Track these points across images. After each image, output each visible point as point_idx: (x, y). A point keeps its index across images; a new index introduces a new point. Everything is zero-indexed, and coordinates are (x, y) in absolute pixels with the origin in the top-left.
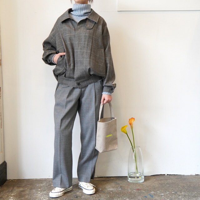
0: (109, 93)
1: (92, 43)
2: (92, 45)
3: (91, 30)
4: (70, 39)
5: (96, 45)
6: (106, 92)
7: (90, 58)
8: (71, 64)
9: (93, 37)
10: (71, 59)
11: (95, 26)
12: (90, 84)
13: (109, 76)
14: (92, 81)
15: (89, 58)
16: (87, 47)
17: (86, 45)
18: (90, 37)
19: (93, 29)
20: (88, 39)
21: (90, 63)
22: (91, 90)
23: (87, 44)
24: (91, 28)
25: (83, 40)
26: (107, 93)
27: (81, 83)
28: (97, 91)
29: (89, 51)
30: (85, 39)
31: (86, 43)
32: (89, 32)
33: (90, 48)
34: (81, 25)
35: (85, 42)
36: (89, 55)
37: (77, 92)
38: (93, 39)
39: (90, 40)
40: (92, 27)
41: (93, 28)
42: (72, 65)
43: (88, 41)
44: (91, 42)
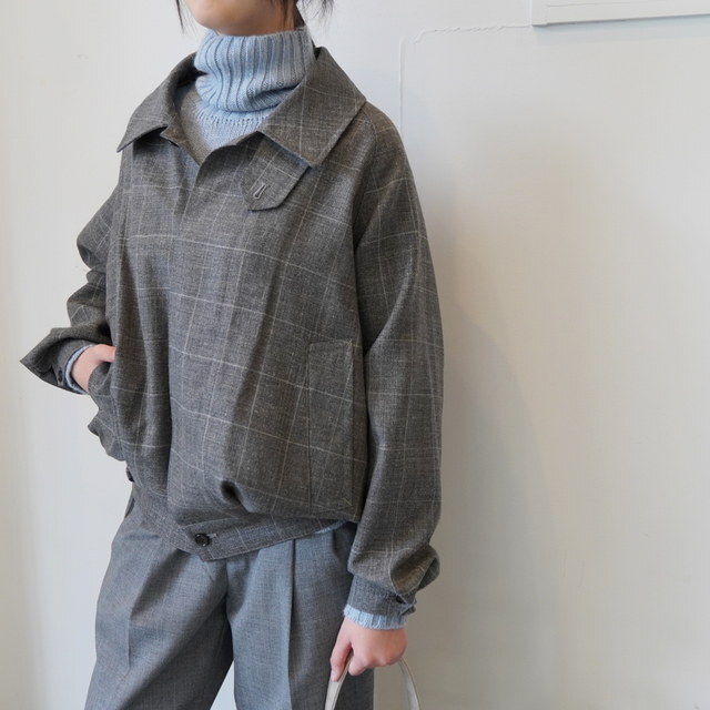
0: (380, 619)
1: (269, 309)
2: (266, 324)
3: (276, 216)
4: (151, 271)
5: (294, 319)
6: (362, 608)
7: (240, 411)
8: (143, 428)
9: (278, 267)
10: (150, 394)
11: (303, 188)
12: (268, 543)
13: (381, 515)
14: (279, 531)
15: (229, 411)
16: (231, 338)
17: (226, 320)
18: (256, 265)
19: (284, 212)
20: (246, 279)
21: (231, 449)
22: (269, 584)
23: (236, 314)
24: (273, 204)
25: (214, 284)
26: (367, 617)
27: (212, 536)
28: (305, 592)
29: (240, 365)
30: (226, 277)
31: (230, 306)
32: (259, 230)
33: (251, 346)
34: (218, 180)
35: (223, 298)
36: (238, 389)
37: (195, 581)
38: (283, 277)
39: (253, 289)
40: (282, 197)
41: (287, 199)
42: (151, 431)
43: (242, 291)
44: (263, 302)
